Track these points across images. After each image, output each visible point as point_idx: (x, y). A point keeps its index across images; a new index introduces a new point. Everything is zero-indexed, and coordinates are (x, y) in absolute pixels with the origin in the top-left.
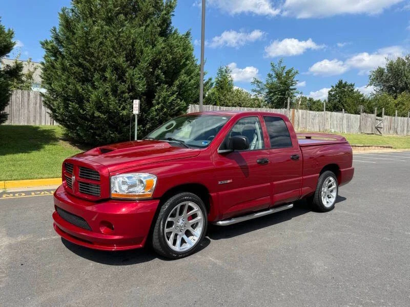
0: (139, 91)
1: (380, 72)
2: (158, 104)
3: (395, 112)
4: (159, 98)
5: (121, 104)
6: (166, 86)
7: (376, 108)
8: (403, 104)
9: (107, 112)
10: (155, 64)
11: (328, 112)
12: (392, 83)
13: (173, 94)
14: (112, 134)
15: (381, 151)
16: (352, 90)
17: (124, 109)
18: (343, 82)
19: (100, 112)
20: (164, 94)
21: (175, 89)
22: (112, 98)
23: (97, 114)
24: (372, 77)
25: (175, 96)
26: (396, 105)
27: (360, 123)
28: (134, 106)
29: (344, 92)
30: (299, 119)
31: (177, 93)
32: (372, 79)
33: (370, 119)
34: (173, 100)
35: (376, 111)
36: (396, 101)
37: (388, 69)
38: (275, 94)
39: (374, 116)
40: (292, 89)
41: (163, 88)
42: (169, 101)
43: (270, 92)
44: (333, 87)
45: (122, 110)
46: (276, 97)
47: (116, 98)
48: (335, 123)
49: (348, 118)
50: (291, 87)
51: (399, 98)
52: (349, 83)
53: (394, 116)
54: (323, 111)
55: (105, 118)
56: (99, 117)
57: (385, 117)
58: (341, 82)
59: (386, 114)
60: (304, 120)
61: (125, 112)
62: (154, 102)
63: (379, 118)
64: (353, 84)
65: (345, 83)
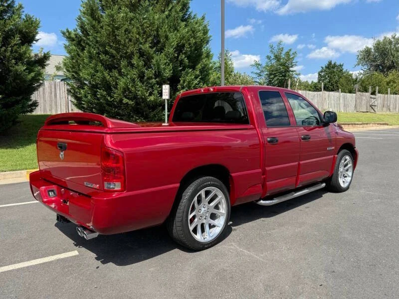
0: (165, 76)
1: (368, 51)
2: (183, 88)
3: (387, 90)
4: (184, 82)
5: (148, 90)
6: (190, 70)
7: (370, 87)
8: (394, 82)
9: (135, 98)
10: (179, 48)
11: (325, 92)
12: (378, 63)
13: (196, 78)
14: (138, 119)
15: (378, 128)
16: (341, 70)
17: (150, 94)
18: (333, 63)
19: (128, 98)
20: (188, 78)
21: (198, 73)
22: (140, 84)
23: (125, 101)
24: (360, 57)
25: (198, 80)
26: (388, 83)
27: (356, 101)
28: (164, 91)
29: (334, 72)
31: (200, 77)
32: (360, 59)
33: (364, 98)
34: (196, 84)
35: (370, 90)
36: (387, 80)
37: (374, 49)
38: (275, 76)
39: (368, 94)
40: (292, 71)
41: (187, 73)
42: (193, 85)
44: (322, 68)
45: (149, 96)
46: (276, 78)
47: (143, 84)
48: (333, 102)
49: (344, 98)
51: (390, 77)
52: (338, 64)
53: (387, 93)
54: (321, 91)
55: (133, 104)
56: (127, 103)
57: (378, 95)
58: (330, 63)
59: (379, 92)
61: (152, 98)
62: (179, 86)
63: (373, 96)
64: (342, 64)
65: (335, 64)
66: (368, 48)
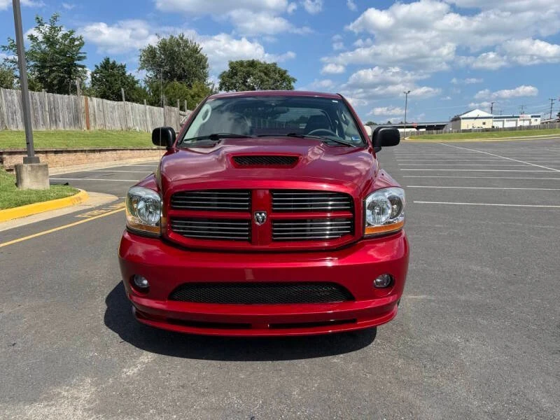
1: (151, 52)
7: (178, 100)
12: (167, 68)
16: (124, 74)
18: (111, 62)
24: (143, 58)
27: (165, 118)
29: (114, 75)
30: (94, 112)
32: (144, 61)
33: (173, 114)
35: (178, 103)
37: (160, 50)
38: (52, 71)
39: (176, 109)
40: (80, 66)
43: (43, 67)
44: (96, 66)
46: (53, 75)
48: (138, 118)
49: (151, 112)
50: (77, 62)
52: (118, 63)
54: (122, 100)
57: (187, 111)
58: (107, 61)
59: (188, 108)
60: (102, 114)
63: (182, 113)
64: (123, 64)
65: (114, 63)
66: (151, 47)
